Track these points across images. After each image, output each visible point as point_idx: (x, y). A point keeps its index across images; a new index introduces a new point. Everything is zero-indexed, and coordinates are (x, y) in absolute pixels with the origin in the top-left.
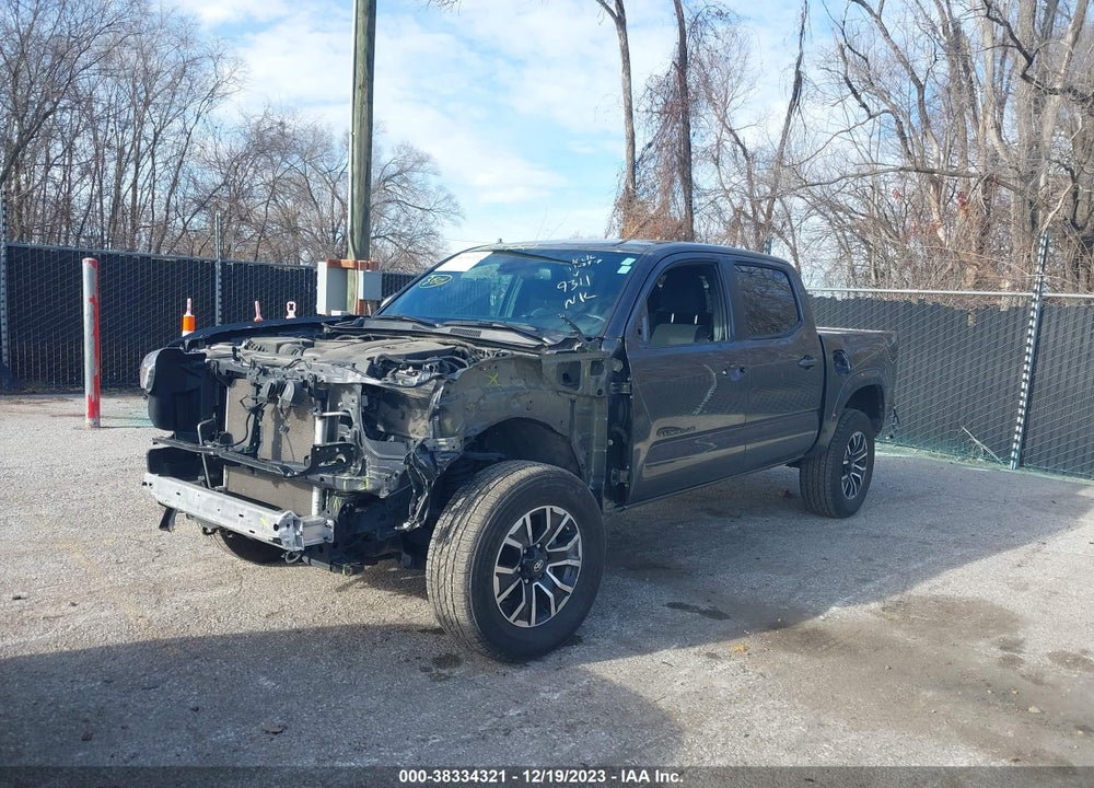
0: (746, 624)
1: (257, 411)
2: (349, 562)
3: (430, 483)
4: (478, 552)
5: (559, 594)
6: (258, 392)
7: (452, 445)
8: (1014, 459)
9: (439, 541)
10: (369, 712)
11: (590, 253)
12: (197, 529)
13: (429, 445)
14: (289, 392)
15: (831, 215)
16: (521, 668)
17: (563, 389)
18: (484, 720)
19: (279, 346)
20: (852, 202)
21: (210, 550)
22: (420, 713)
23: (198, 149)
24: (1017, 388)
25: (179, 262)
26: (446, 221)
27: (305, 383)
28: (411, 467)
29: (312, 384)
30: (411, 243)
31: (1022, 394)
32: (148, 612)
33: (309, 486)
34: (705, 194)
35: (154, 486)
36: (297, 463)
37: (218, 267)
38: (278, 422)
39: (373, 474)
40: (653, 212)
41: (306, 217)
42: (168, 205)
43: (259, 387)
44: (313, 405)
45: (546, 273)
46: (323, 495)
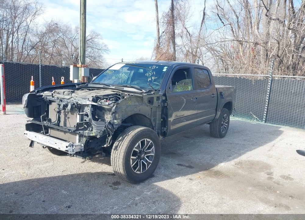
0: (199, 170)
1: (59, 112)
2: (88, 156)
3: (112, 133)
4: (126, 153)
5: (149, 163)
6: (59, 107)
7: (118, 122)
8: (264, 120)
9: (114, 150)
10: (96, 200)
11: (154, 65)
12: (41, 147)
13: (112, 122)
14: (69, 107)
15: (212, 52)
16: (138, 185)
17: (149, 105)
18: (129, 201)
19: (64, 92)
20: (219, 49)
21: (43, 152)
22: (111, 200)
23: (31, 30)
24: (265, 101)
25: (28, 65)
26: (105, 52)
27: (74, 104)
28: (107, 129)
29: (76, 105)
30: (95, 59)
31: (266, 103)
32: (26, 171)
33: (76, 134)
34: (179, 46)
35: (28, 134)
36: (72, 128)
37: (40, 66)
38: (66, 116)
39: (95, 131)
40: (165, 51)
41: (64, 51)
42: (23, 47)
43: (60, 105)
44: (76, 111)
45: (141, 71)
46: (80, 137)
